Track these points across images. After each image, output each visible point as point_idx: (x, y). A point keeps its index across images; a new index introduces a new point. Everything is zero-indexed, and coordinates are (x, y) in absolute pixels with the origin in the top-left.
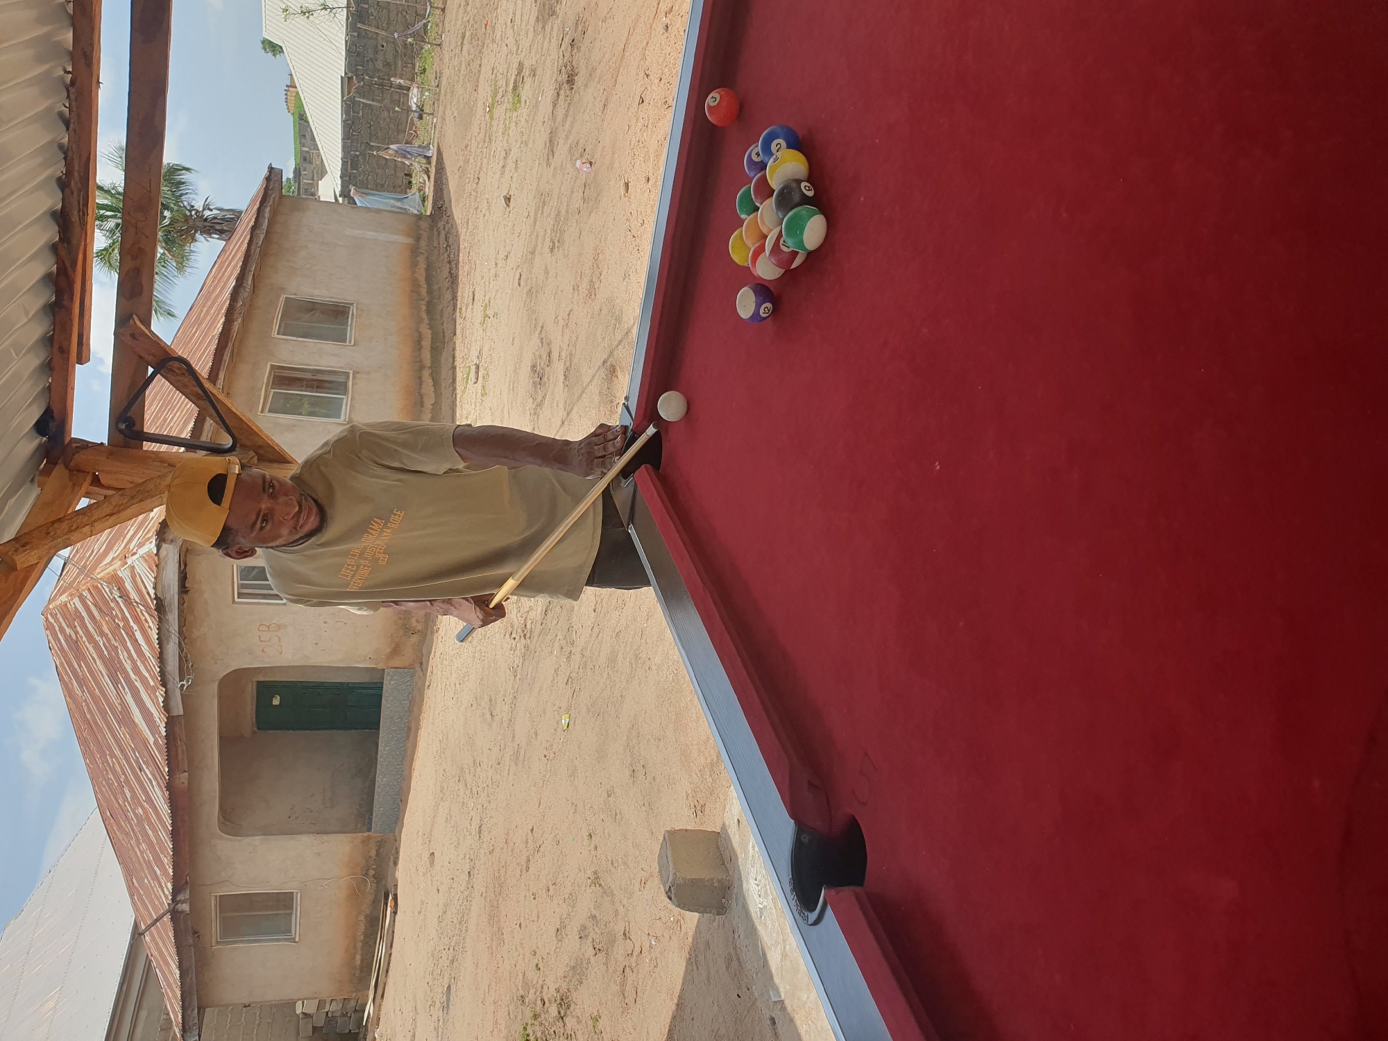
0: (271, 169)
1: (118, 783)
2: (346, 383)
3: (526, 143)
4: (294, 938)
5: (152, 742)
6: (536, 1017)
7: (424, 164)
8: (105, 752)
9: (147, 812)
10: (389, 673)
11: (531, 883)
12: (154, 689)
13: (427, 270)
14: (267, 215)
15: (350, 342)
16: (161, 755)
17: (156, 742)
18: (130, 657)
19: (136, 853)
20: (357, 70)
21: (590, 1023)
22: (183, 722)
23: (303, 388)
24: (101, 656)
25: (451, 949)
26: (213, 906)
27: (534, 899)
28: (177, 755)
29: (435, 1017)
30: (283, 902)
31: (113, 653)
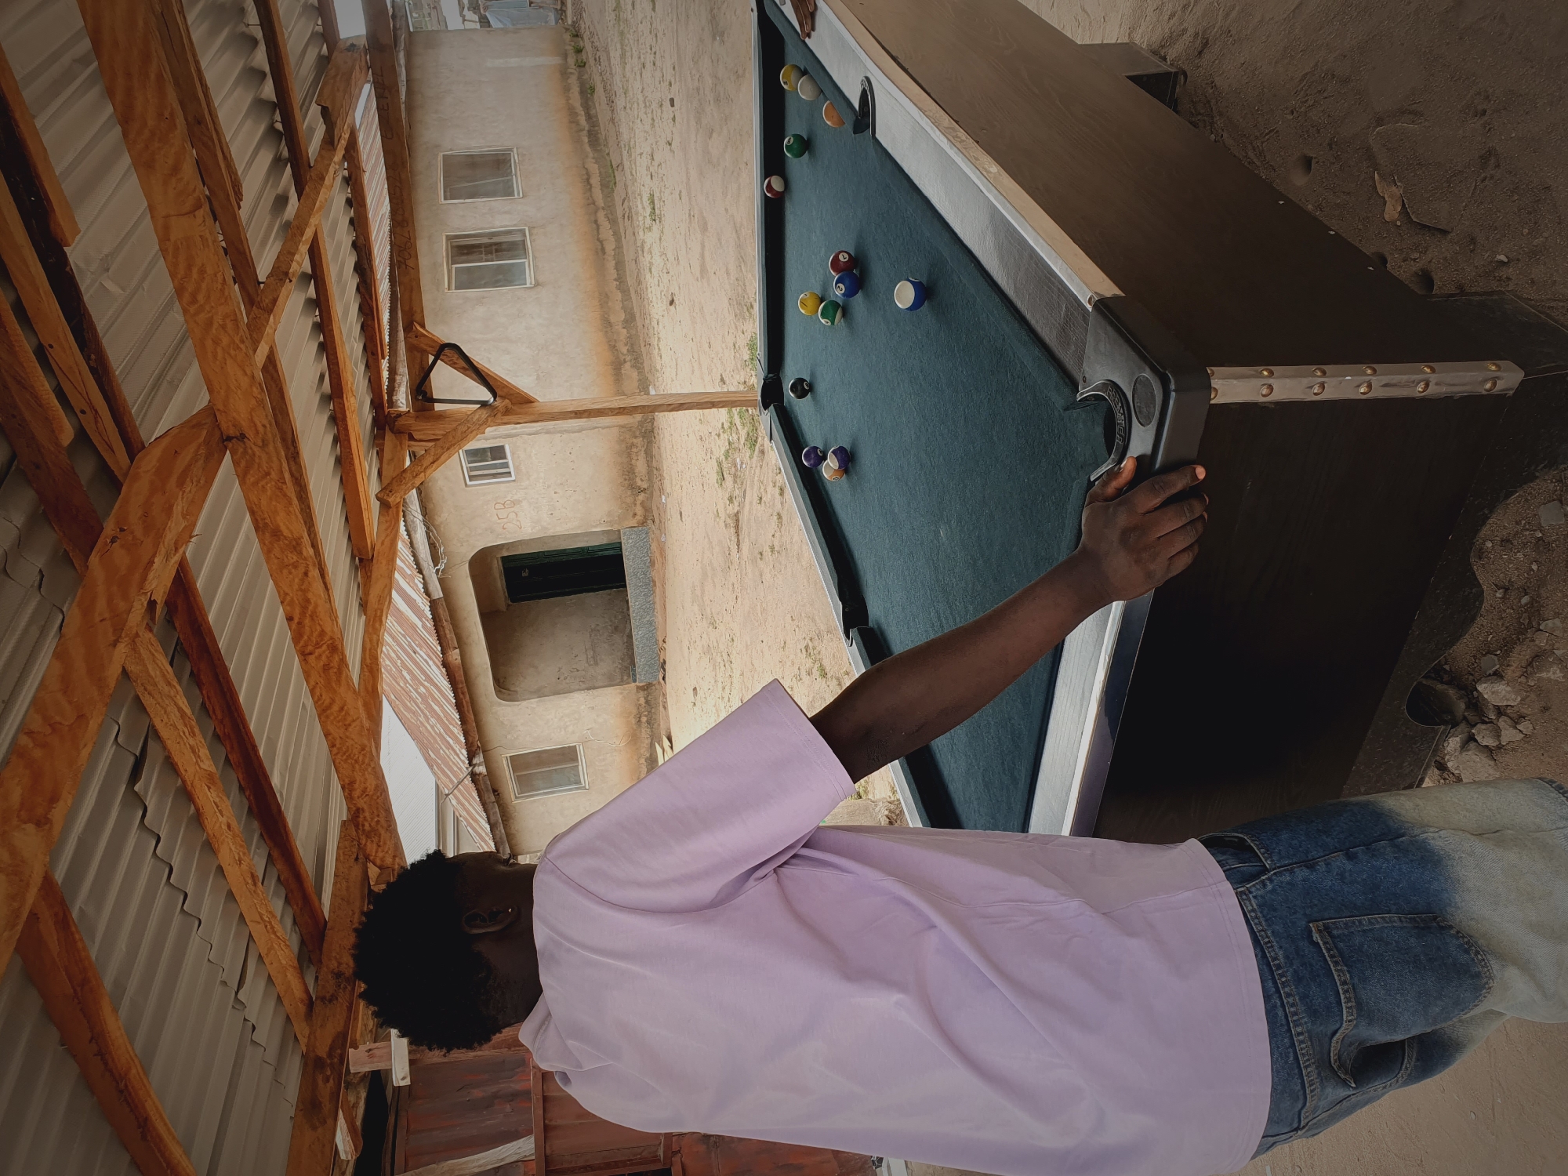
2: (524, 242)
4: (585, 787)
9: (429, 691)
10: (625, 533)
13: (582, 93)
15: (519, 193)
22: (444, 604)
23: (482, 258)
26: (506, 766)
28: (445, 634)
30: (568, 755)
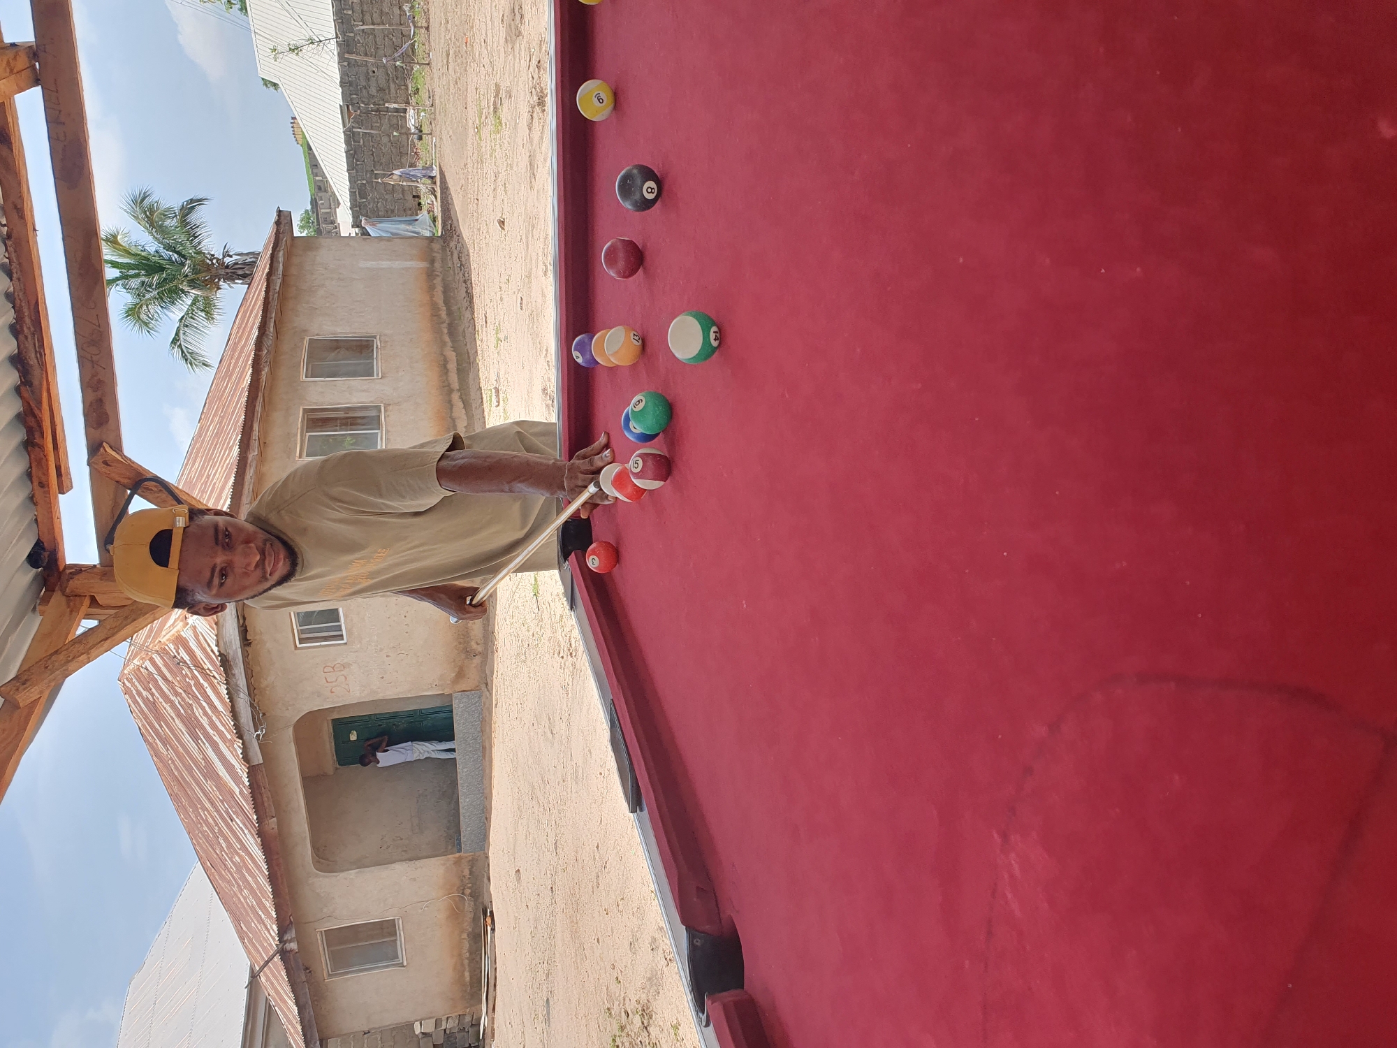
0: (279, 212)
1: (213, 835)
2: (379, 416)
3: (511, 167)
4: (402, 963)
5: (237, 793)
6: (622, 1028)
7: (429, 184)
8: (197, 807)
9: (244, 860)
10: (456, 698)
11: (602, 899)
12: (232, 742)
13: (445, 292)
14: (281, 259)
15: (378, 375)
16: (248, 804)
17: (241, 792)
18: (205, 713)
19: (239, 899)
20: (351, 99)
21: (672, 1031)
22: (264, 772)
23: (338, 428)
24: (179, 715)
25: (546, 962)
26: (319, 941)
27: (607, 914)
28: (263, 802)
29: (540, 1029)
30: (386, 929)
31: (190, 712)
